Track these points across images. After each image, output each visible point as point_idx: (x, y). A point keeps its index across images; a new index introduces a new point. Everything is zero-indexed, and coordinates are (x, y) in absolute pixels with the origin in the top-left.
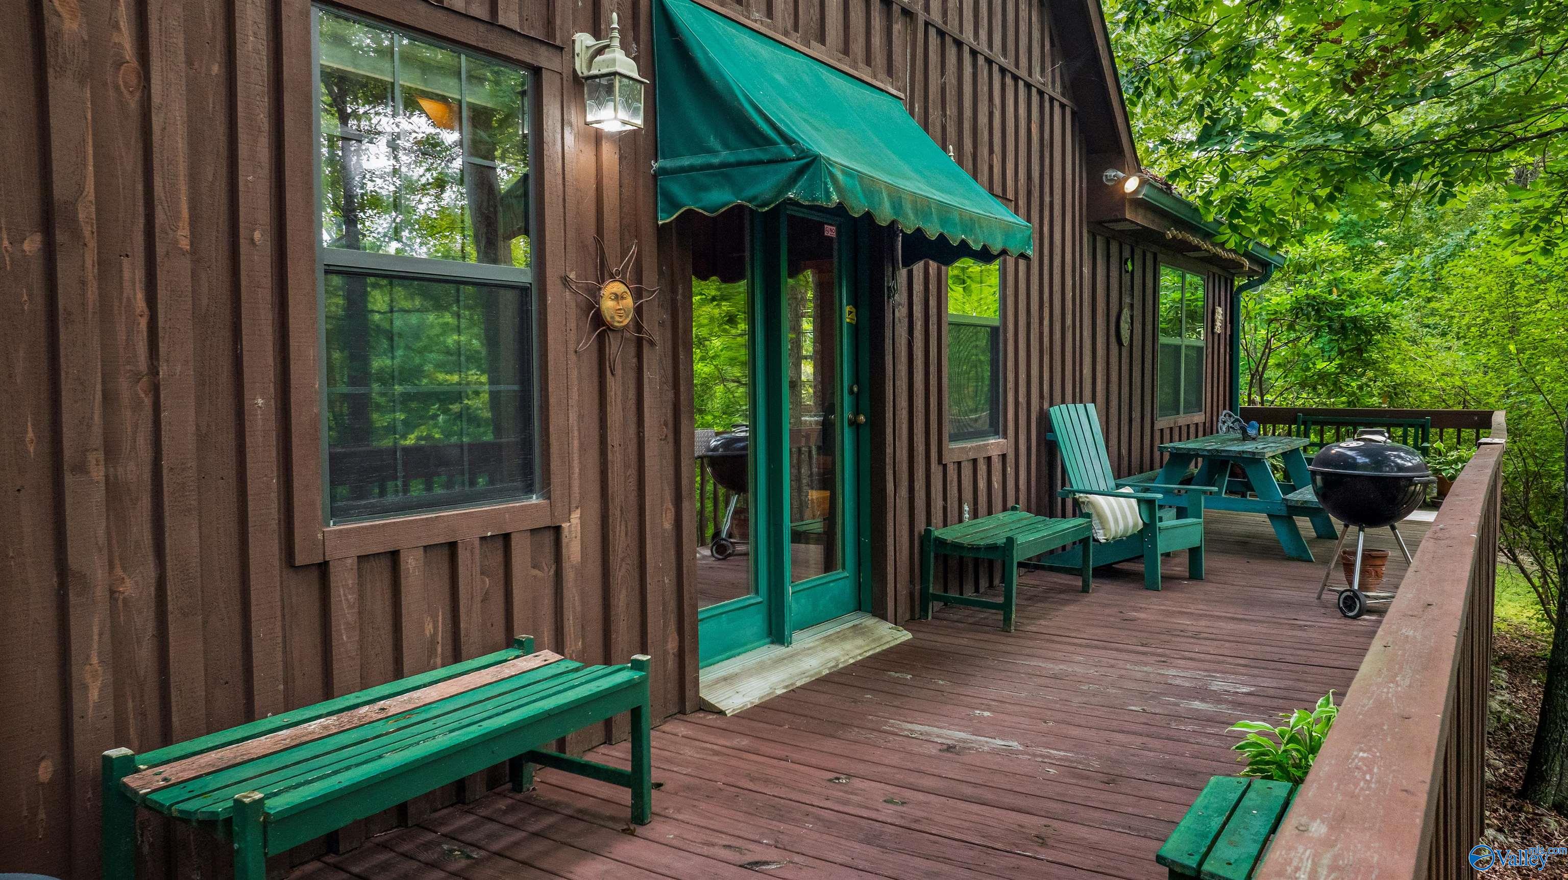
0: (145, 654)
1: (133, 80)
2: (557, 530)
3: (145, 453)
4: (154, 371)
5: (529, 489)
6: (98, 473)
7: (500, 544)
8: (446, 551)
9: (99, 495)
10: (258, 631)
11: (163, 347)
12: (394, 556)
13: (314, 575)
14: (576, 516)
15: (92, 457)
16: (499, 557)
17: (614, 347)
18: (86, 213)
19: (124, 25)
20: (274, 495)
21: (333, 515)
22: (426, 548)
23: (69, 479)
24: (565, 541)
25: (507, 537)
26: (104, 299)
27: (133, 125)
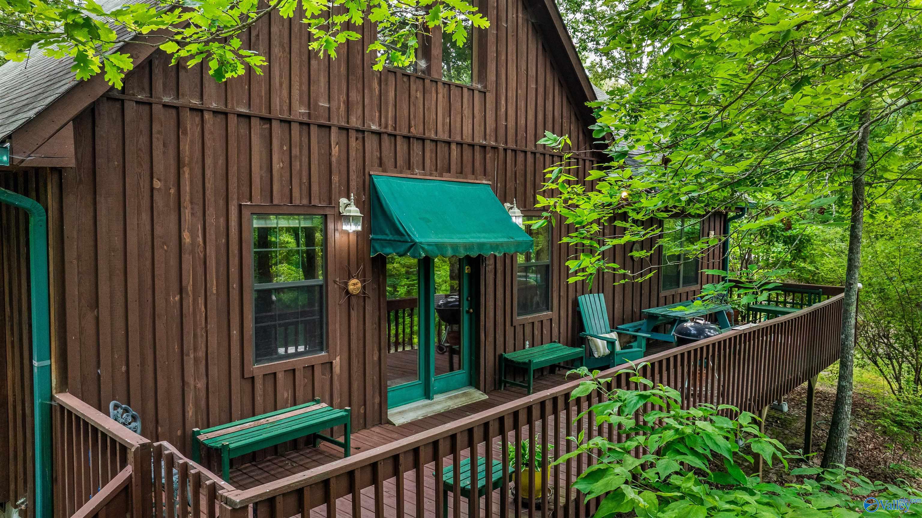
0: (203, 403)
1: (202, 250)
2: (331, 363)
3: (204, 349)
4: (206, 327)
5: (322, 350)
6: (192, 356)
7: (311, 368)
8: (292, 371)
9: (192, 362)
10: (234, 397)
11: (209, 320)
12: (275, 374)
13: (250, 380)
14: (338, 359)
15: (191, 352)
16: (311, 372)
17: (354, 301)
18: (190, 288)
19: (200, 235)
20: (238, 358)
21: (256, 362)
22: (285, 371)
23: (185, 358)
24: (334, 366)
25: (313, 366)
26: (194, 310)
27: (202, 263)
